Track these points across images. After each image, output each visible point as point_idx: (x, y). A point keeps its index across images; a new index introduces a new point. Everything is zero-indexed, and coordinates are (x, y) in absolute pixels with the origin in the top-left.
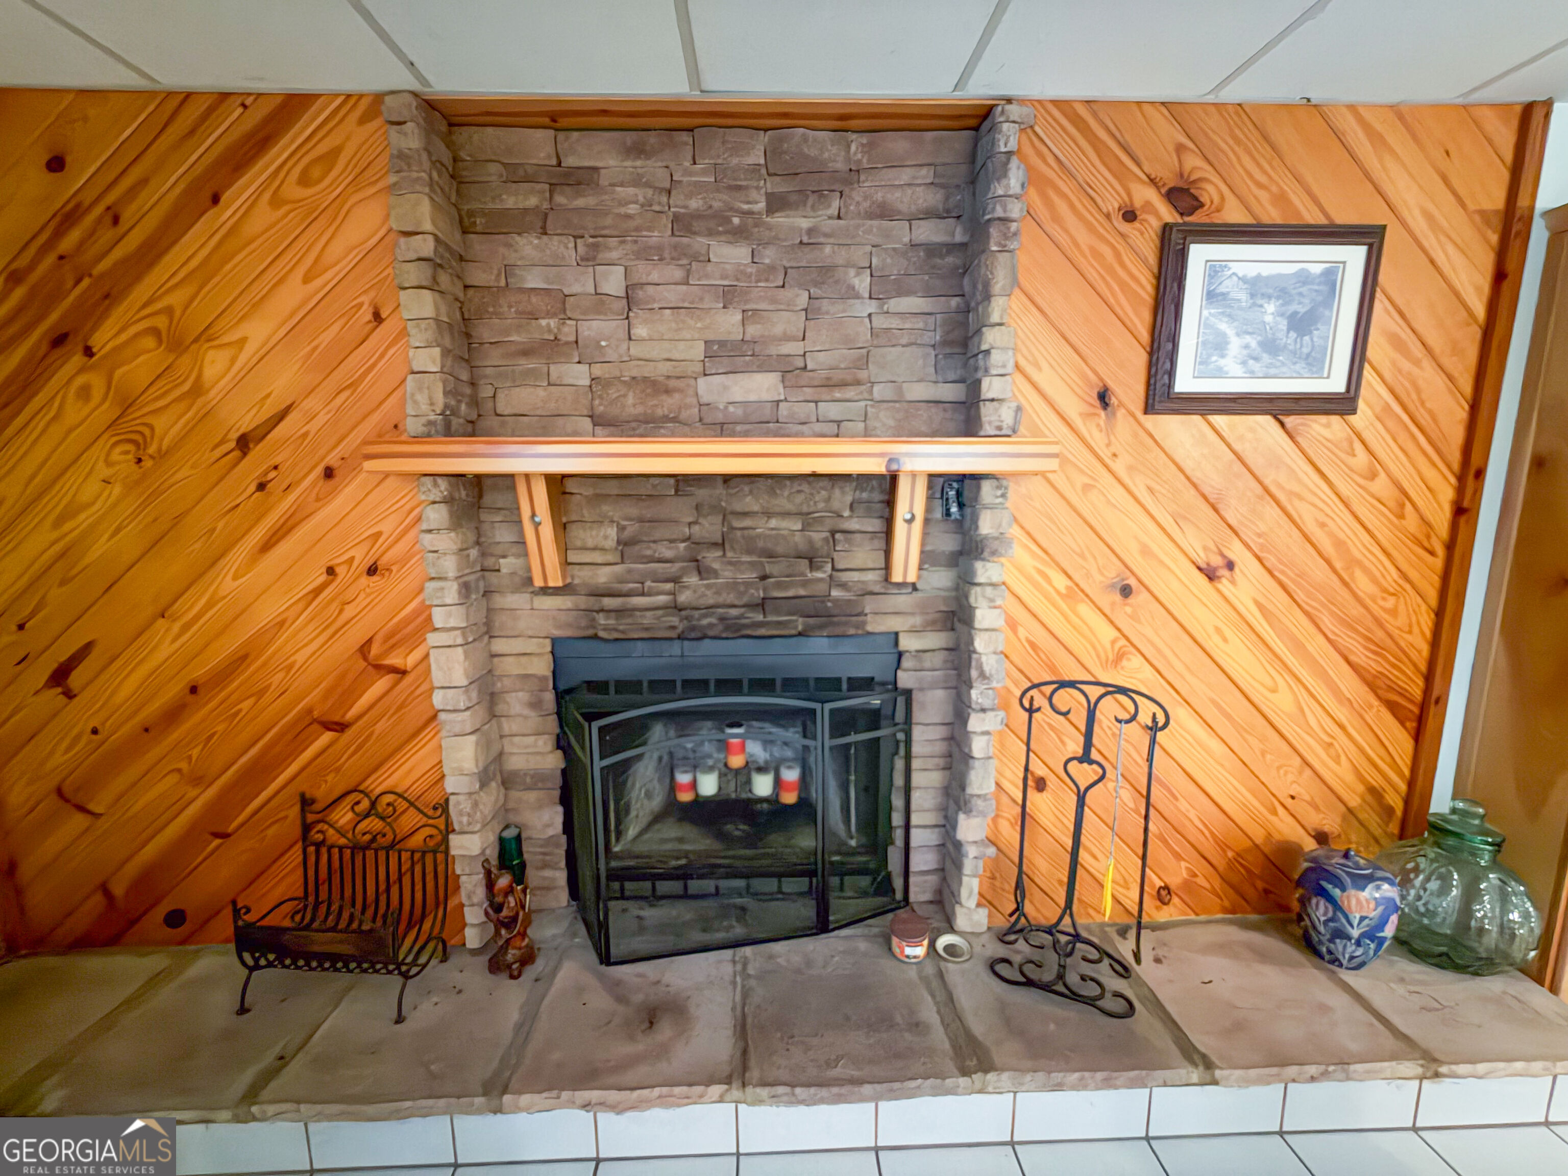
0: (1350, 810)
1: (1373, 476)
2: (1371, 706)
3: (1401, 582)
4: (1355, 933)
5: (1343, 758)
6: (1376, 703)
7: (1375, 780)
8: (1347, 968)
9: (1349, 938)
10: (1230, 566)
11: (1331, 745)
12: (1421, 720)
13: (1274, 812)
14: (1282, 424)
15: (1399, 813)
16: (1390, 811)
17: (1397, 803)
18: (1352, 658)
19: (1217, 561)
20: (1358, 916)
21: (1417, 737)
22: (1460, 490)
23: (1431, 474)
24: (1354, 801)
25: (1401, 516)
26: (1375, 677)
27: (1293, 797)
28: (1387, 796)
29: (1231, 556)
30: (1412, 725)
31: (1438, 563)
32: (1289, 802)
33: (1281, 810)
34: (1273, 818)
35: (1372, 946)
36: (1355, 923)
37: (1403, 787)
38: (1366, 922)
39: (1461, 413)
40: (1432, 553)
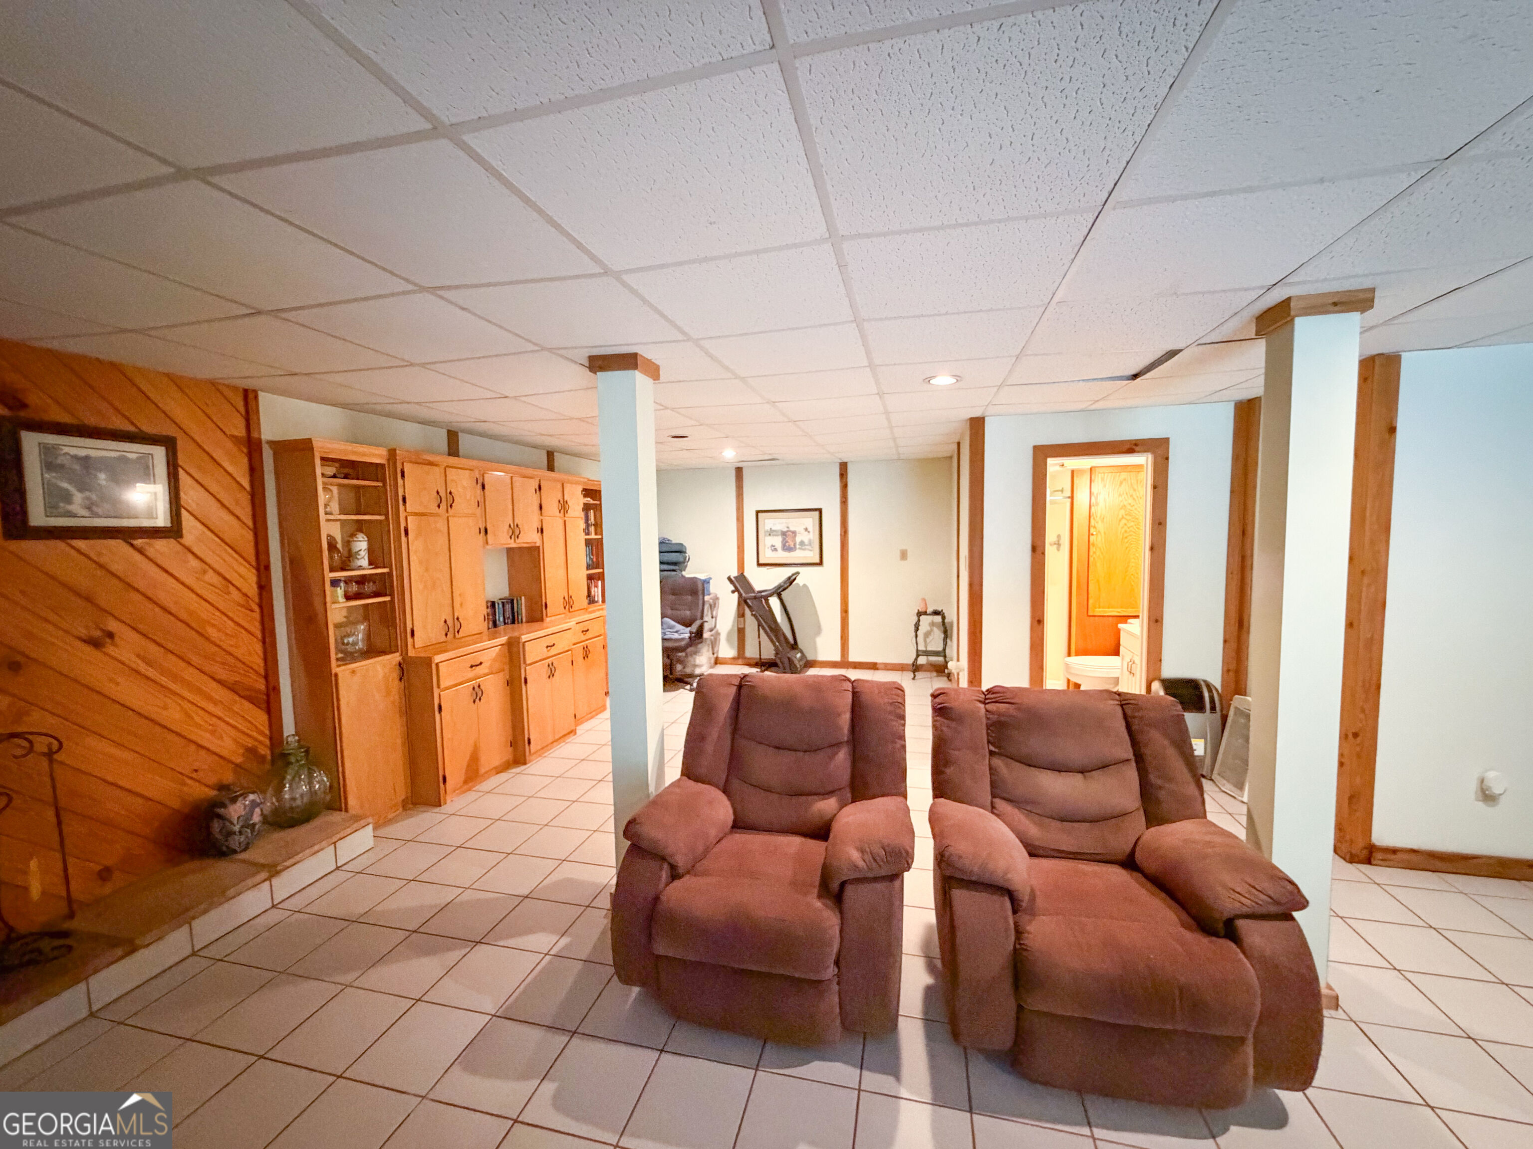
0: (237, 765)
1: (205, 572)
2: (235, 702)
3: (236, 628)
4: (237, 828)
5: (224, 735)
6: (237, 698)
7: (250, 743)
8: (241, 852)
9: (235, 833)
10: (111, 635)
11: (215, 731)
12: (268, 702)
13: (185, 784)
14: (132, 545)
15: (269, 757)
16: (263, 757)
17: (265, 751)
18: (218, 677)
19: (97, 634)
20: (236, 818)
21: (269, 712)
22: (259, 576)
23: (242, 570)
24: (239, 760)
25: (229, 593)
26: (233, 684)
27: (196, 771)
28: (260, 750)
29: (110, 628)
30: (264, 706)
31: (257, 615)
32: (194, 775)
33: (189, 782)
34: (185, 789)
35: (249, 831)
36: (235, 822)
37: (268, 742)
38: (241, 818)
39: (250, 536)
40: (252, 611)
